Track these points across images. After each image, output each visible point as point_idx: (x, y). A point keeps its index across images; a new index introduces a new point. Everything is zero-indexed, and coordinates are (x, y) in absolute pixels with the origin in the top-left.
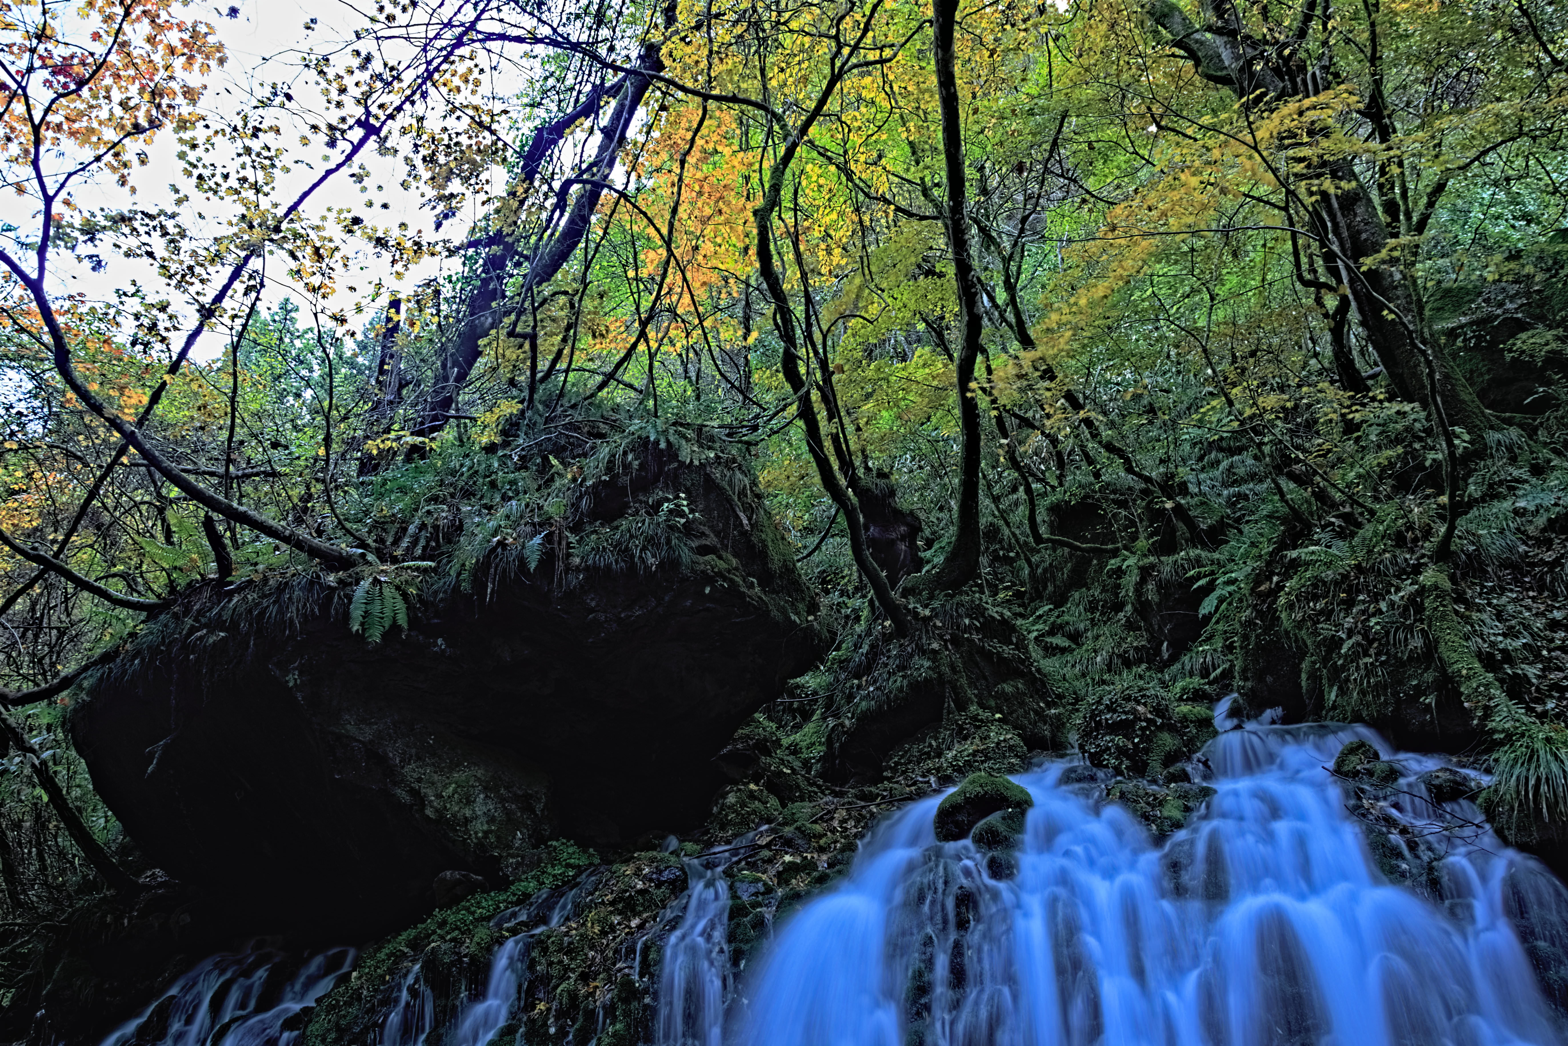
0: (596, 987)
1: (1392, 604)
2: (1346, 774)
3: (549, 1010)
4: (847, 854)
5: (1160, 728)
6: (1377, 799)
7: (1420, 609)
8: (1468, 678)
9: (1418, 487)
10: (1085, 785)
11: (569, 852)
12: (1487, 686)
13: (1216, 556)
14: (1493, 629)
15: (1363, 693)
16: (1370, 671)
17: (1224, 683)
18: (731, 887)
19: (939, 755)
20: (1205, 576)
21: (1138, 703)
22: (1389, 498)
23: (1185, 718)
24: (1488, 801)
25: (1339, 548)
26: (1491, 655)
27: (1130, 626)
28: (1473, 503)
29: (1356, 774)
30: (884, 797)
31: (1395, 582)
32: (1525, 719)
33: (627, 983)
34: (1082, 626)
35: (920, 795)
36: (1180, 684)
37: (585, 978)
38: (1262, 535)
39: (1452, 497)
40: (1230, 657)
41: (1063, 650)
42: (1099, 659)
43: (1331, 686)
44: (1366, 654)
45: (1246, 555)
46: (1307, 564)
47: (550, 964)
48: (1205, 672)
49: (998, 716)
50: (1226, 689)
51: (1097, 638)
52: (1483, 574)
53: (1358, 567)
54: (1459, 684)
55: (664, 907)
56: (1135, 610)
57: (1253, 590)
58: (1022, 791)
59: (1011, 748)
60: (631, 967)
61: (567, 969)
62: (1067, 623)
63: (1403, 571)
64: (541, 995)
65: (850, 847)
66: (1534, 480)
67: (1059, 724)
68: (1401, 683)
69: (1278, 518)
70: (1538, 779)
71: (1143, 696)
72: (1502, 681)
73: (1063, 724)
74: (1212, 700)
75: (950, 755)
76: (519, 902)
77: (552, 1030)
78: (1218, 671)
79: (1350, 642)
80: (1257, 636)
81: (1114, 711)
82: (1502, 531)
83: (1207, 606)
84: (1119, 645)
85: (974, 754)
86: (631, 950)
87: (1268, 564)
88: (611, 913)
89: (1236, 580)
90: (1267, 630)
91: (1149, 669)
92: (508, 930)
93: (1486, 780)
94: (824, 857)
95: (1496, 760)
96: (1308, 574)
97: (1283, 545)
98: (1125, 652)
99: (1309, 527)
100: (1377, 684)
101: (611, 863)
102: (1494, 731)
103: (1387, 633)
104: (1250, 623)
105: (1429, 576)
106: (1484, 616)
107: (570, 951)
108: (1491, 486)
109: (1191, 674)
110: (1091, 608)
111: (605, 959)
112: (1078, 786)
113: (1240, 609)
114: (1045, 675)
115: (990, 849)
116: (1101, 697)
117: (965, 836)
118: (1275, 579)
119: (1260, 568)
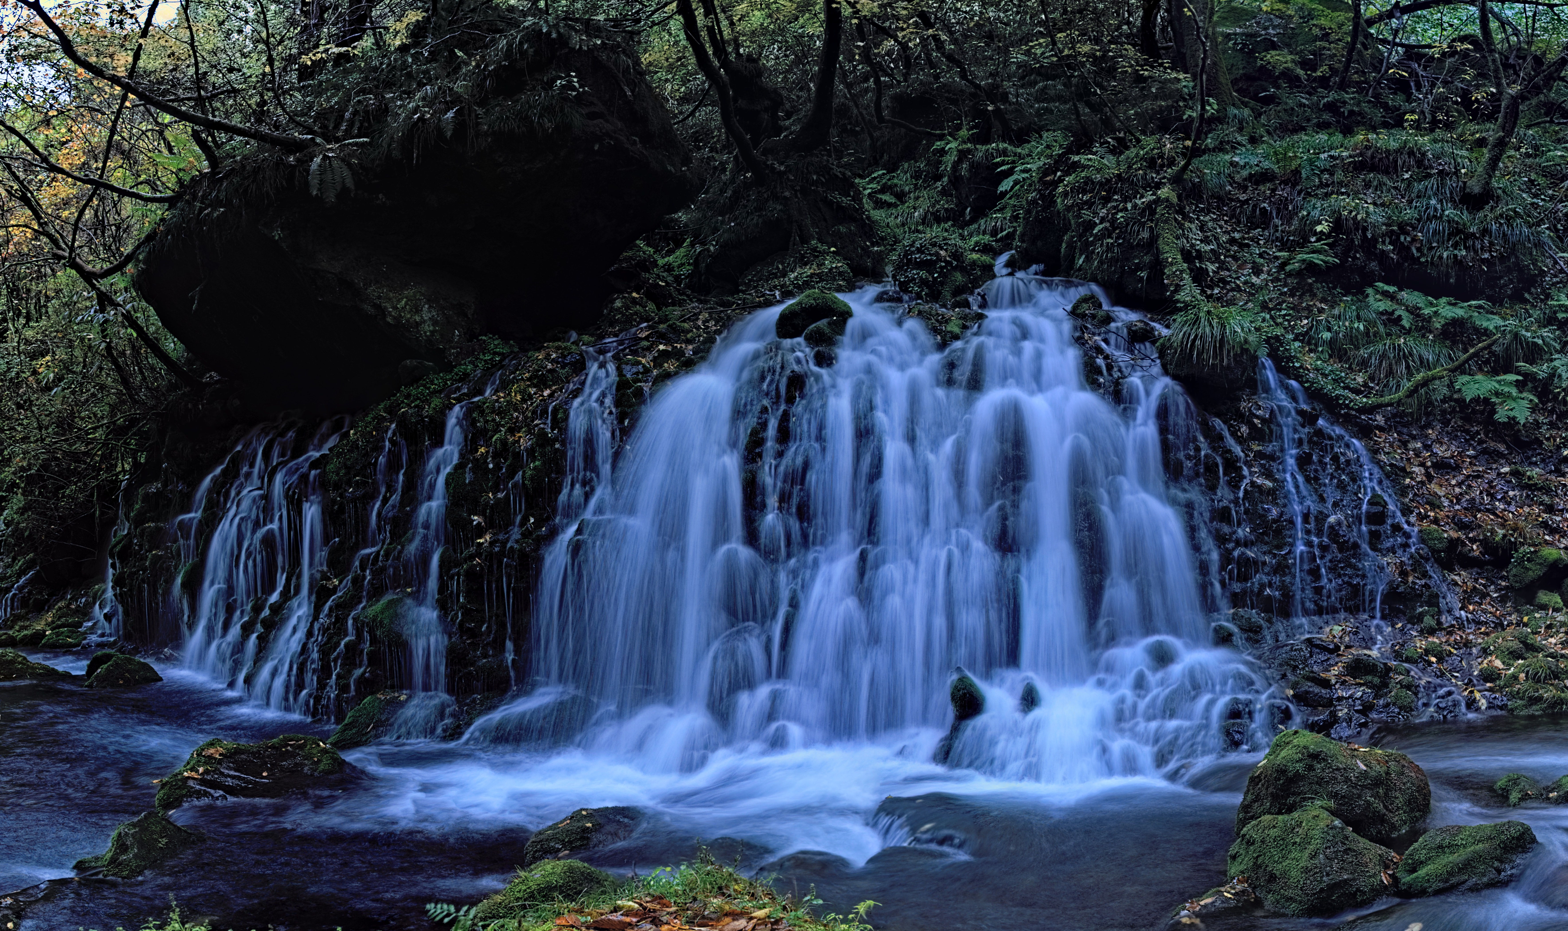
0: (521, 437)
1: (1135, 206)
2: (1078, 315)
3: (487, 452)
4: (708, 345)
5: (955, 269)
6: (1094, 334)
7: (1153, 212)
8: (1171, 264)
9: (1174, 131)
10: (893, 304)
11: (495, 344)
12: (1182, 272)
13: (1019, 150)
14: (1196, 235)
15: (1101, 262)
16: (1109, 248)
17: (1006, 243)
18: (619, 369)
19: (784, 276)
20: (1008, 164)
21: (941, 248)
22: (1153, 133)
23: (974, 263)
24: (1163, 345)
25: (1109, 161)
26: (1189, 252)
27: (944, 192)
28: (1207, 150)
29: (1083, 316)
30: (738, 305)
31: (1141, 191)
32: (1199, 297)
33: (542, 434)
34: (907, 189)
35: (768, 304)
36: (975, 239)
37: (512, 431)
38: (1056, 141)
39: (1194, 143)
40: (1015, 224)
41: (890, 205)
42: (916, 214)
43: (1081, 255)
44: (1110, 237)
45: (1040, 154)
46: (1084, 167)
47: (487, 422)
48: (994, 233)
49: (833, 249)
50: (1007, 247)
51: (917, 198)
52: (1200, 200)
53: (1119, 176)
54: (1165, 267)
55: (569, 382)
56: (950, 181)
57: (1040, 179)
58: (846, 305)
59: (840, 274)
60: (545, 424)
61: (499, 425)
62: (896, 185)
63: (1149, 185)
64: (482, 443)
65: (711, 340)
66: (1249, 146)
67: (880, 259)
68: (1127, 259)
69: (1070, 131)
70: (1196, 336)
71: (946, 244)
72: (1191, 270)
73: (883, 259)
74: (996, 253)
75: (792, 276)
76: (461, 380)
77: (491, 466)
78: (1004, 233)
79: (1101, 226)
80: (1037, 212)
81: (923, 253)
82: (1219, 174)
83: (1006, 185)
84: (934, 206)
85: (812, 276)
86: (545, 412)
87: (1056, 162)
88: (529, 386)
89: (1030, 170)
90: (1045, 208)
91: (953, 226)
92: (454, 399)
93: (1165, 332)
94: (690, 347)
95: (1174, 320)
96: (1083, 174)
97: (1069, 150)
98: (937, 211)
99: (1092, 142)
100: (1112, 258)
101: (527, 351)
102: (1178, 301)
103: (1128, 224)
104: (1034, 202)
105: (1165, 192)
106: (1193, 226)
107: (500, 412)
108: (1221, 143)
109: (984, 233)
110: (917, 176)
111: (526, 418)
112: (888, 304)
113: (1028, 191)
114: (873, 222)
115: (817, 346)
116: (914, 242)
117: (799, 335)
118: (1059, 174)
119: (1050, 164)
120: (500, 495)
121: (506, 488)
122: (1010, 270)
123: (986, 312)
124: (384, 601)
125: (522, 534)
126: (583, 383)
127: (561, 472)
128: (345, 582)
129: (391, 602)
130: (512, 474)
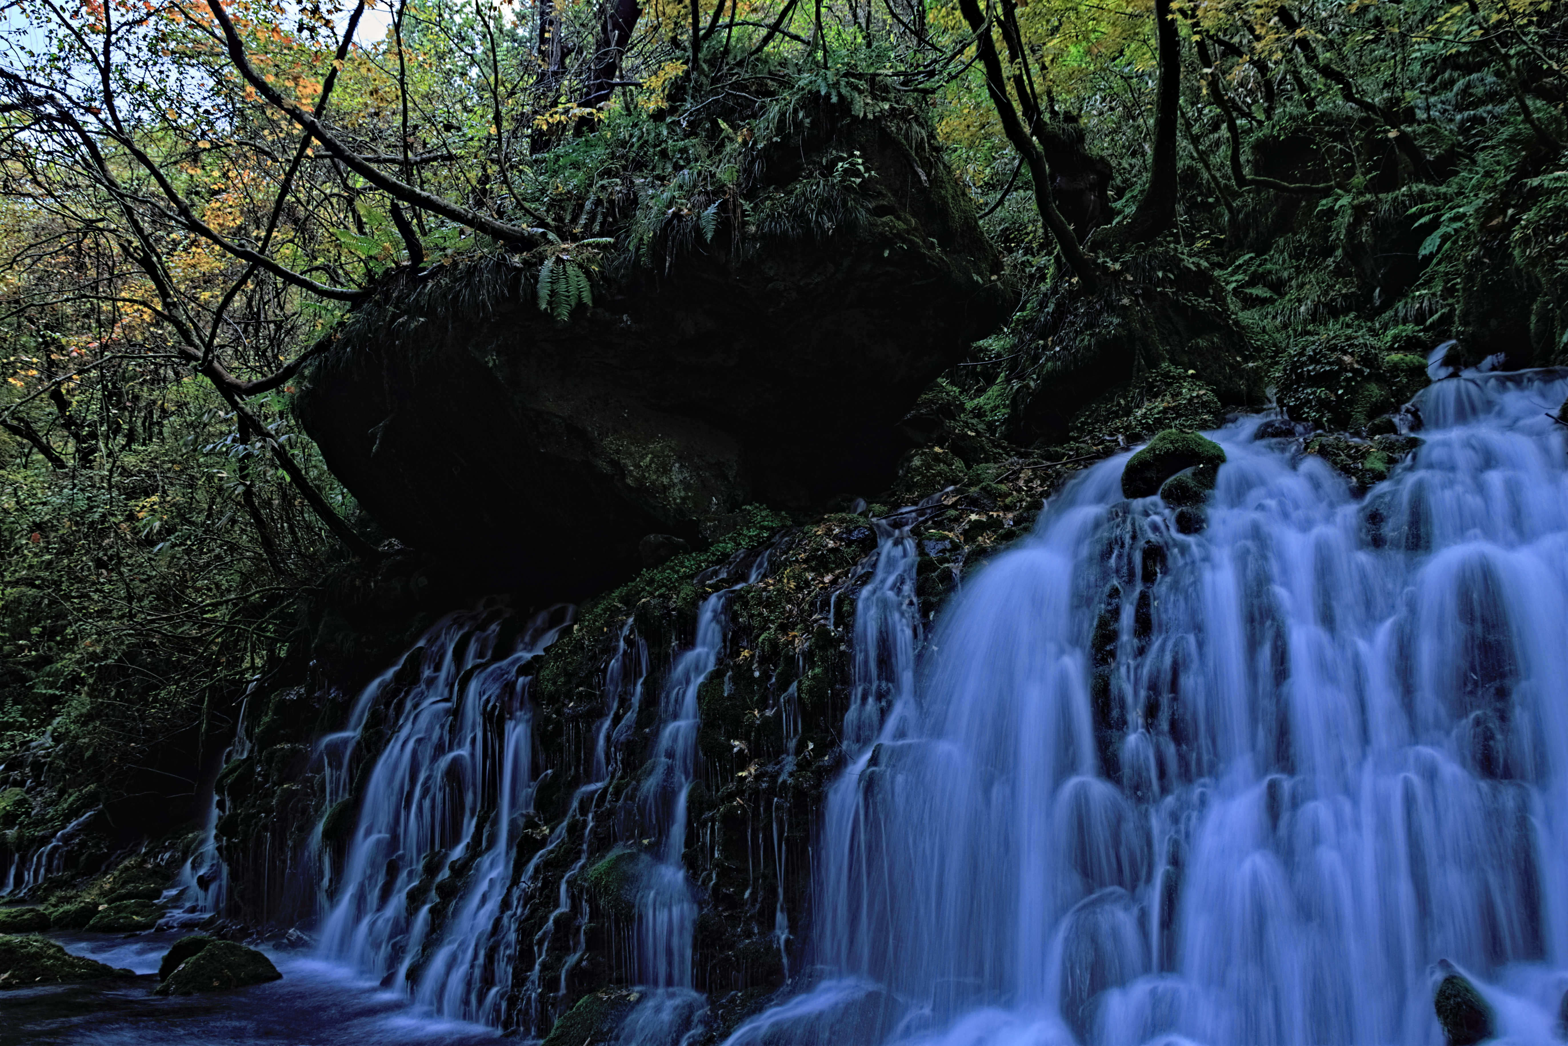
0: (795, 636)
3: (752, 656)
4: (1032, 512)
5: (1368, 379)
10: (1282, 440)
11: (763, 515)
13: (1443, 189)
17: (1441, 331)
18: (920, 546)
19: (1128, 412)
20: (1429, 213)
21: (1345, 353)
23: (1395, 367)
27: (1339, 272)
30: (1070, 457)
33: (824, 633)
35: (1108, 453)
36: (1391, 332)
37: (783, 628)
38: (1498, 163)
40: (1450, 301)
41: (1264, 301)
42: (1302, 309)
43: (1564, 328)
45: (1477, 187)
46: (1550, 192)
47: (751, 616)
48: (1420, 318)
49: (1191, 372)
50: (1443, 336)
51: (1301, 286)
55: (856, 564)
56: (1346, 254)
57: (1483, 226)
58: (1215, 447)
59: (1204, 404)
60: (826, 619)
61: (767, 620)
62: (1270, 272)
64: (745, 644)
65: (1036, 506)
67: (1257, 379)
69: (1520, 142)
71: (1350, 346)
73: (1261, 378)
74: (1427, 349)
75: (1139, 413)
76: (719, 562)
77: (757, 674)
78: (1436, 316)
80: (1484, 277)
81: (1318, 362)
83: (1429, 246)
84: (1326, 293)
85: (1165, 411)
86: (826, 603)
87: (1503, 194)
88: (805, 570)
89: (1464, 215)
90: (1495, 268)
91: (1357, 317)
92: (710, 586)
94: (1010, 515)
96: (1550, 204)
97: (1522, 173)
98: (1332, 300)
99: (1557, 150)
101: (803, 525)
104: (1476, 262)
107: (769, 604)
109: (1405, 321)
110: (1297, 254)
111: (802, 611)
112: (1274, 440)
113: (1465, 248)
114: (1243, 328)
115: (1179, 505)
116: (1304, 348)
117: (1153, 493)
118: (1510, 212)
119: (1493, 200)
120: (769, 713)
121: (776, 703)
122: (1451, 370)
123: (1421, 436)
124: (611, 855)
125: (797, 765)
126: (874, 565)
127: (847, 681)
128: (558, 831)
129: (620, 858)
130: (784, 686)
